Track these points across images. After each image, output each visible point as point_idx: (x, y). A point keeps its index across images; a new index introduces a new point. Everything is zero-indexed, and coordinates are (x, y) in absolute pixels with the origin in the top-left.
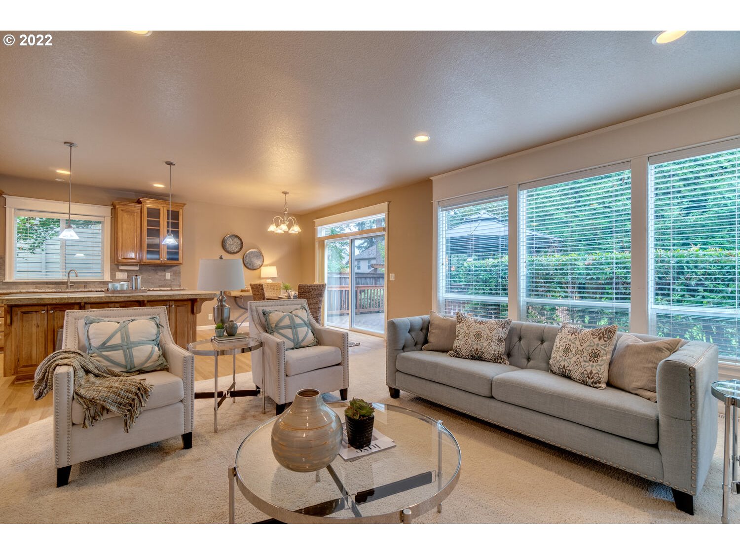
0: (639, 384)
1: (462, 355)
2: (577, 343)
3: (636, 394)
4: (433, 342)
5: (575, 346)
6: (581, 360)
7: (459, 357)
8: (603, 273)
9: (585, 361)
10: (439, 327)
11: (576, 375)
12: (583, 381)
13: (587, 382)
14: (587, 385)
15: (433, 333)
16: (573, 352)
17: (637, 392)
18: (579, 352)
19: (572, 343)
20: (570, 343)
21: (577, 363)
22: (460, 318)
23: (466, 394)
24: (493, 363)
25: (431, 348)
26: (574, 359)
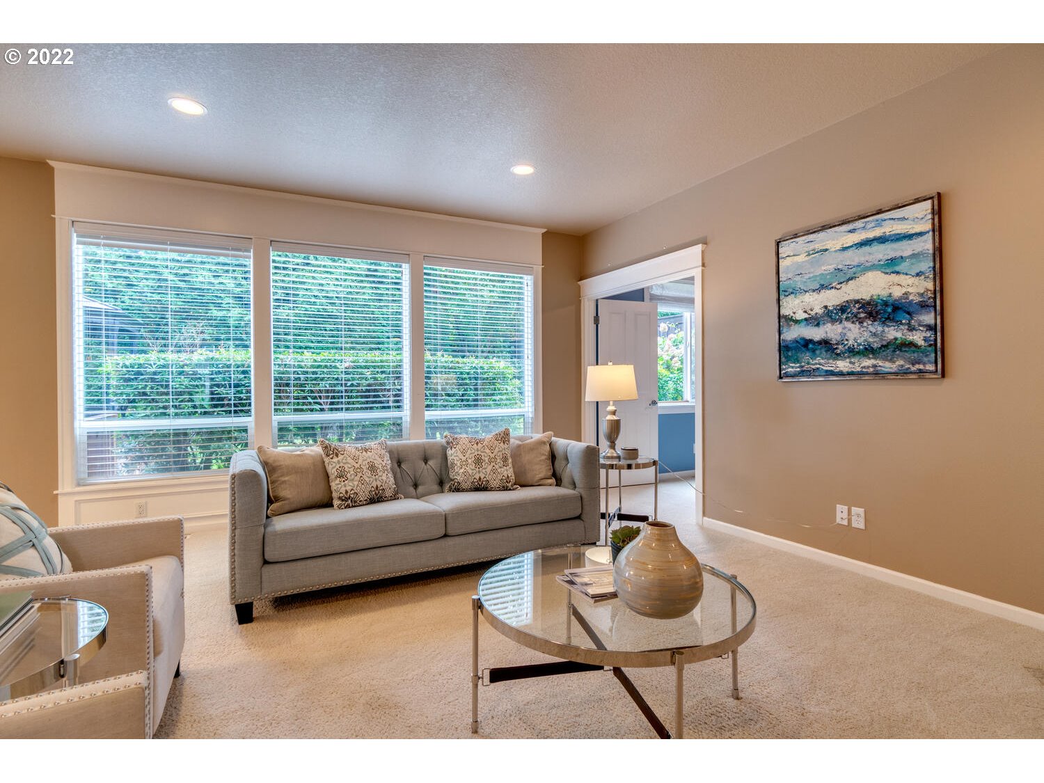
0: (542, 475)
1: (360, 501)
2: (488, 451)
3: (539, 485)
4: (289, 496)
5: (486, 455)
6: (497, 467)
7: (357, 506)
8: (363, 378)
9: (501, 468)
10: (295, 470)
11: (494, 484)
12: (503, 487)
13: (507, 487)
14: (507, 490)
15: (284, 482)
16: (487, 461)
17: (540, 483)
18: (493, 460)
19: (482, 452)
20: (479, 453)
21: (494, 471)
22: (330, 451)
23: (412, 546)
24: (390, 502)
25: (287, 508)
26: (490, 468)
